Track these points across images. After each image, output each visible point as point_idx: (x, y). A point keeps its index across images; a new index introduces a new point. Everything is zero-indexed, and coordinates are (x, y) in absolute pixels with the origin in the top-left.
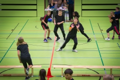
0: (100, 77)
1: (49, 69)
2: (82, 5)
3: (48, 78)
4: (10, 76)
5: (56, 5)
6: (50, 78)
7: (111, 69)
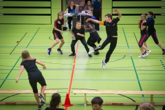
0: (137, 106)
1: (68, 96)
2: (113, 8)
3: (67, 107)
4: (14, 104)
5: (77, 9)
6: (69, 108)
7: (152, 95)
